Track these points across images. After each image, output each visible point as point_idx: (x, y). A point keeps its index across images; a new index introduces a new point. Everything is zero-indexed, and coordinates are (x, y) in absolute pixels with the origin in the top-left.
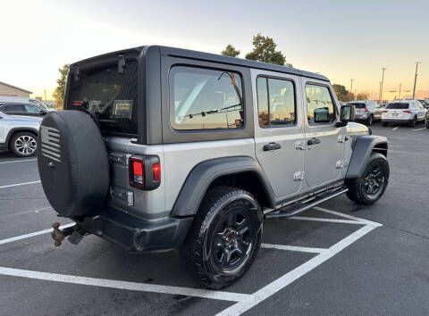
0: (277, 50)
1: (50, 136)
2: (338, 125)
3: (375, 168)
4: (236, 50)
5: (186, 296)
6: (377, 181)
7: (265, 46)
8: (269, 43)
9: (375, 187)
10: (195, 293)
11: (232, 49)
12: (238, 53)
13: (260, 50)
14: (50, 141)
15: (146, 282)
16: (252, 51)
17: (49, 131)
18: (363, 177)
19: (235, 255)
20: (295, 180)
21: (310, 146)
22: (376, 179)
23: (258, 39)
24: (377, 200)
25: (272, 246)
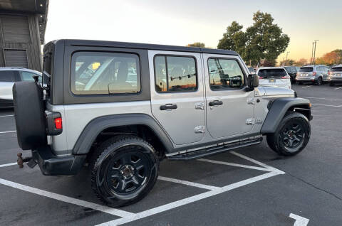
0: (274, 23)
2: (247, 90)
3: (295, 125)
4: (240, 25)
5: (92, 209)
6: (298, 137)
7: (264, 20)
8: (268, 18)
9: (296, 141)
11: (237, 24)
12: (241, 27)
13: (259, 24)
15: (76, 198)
16: (253, 25)
18: (281, 132)
19: (131, 185)
20: (196, 133)
21: (212, 107)
22: (296, 134)
23: (257, 15)
24: (297, 152)
25: (180, 181)
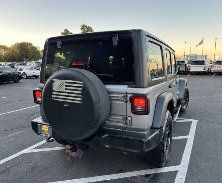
1: (66, 86)
5: (150, 175)
6: (185, 100)
9: (185, 103)
10: (153, 171)
14: (66, 89)
17: (66, 82)
23: (83, 27)
24: (186, 109)
